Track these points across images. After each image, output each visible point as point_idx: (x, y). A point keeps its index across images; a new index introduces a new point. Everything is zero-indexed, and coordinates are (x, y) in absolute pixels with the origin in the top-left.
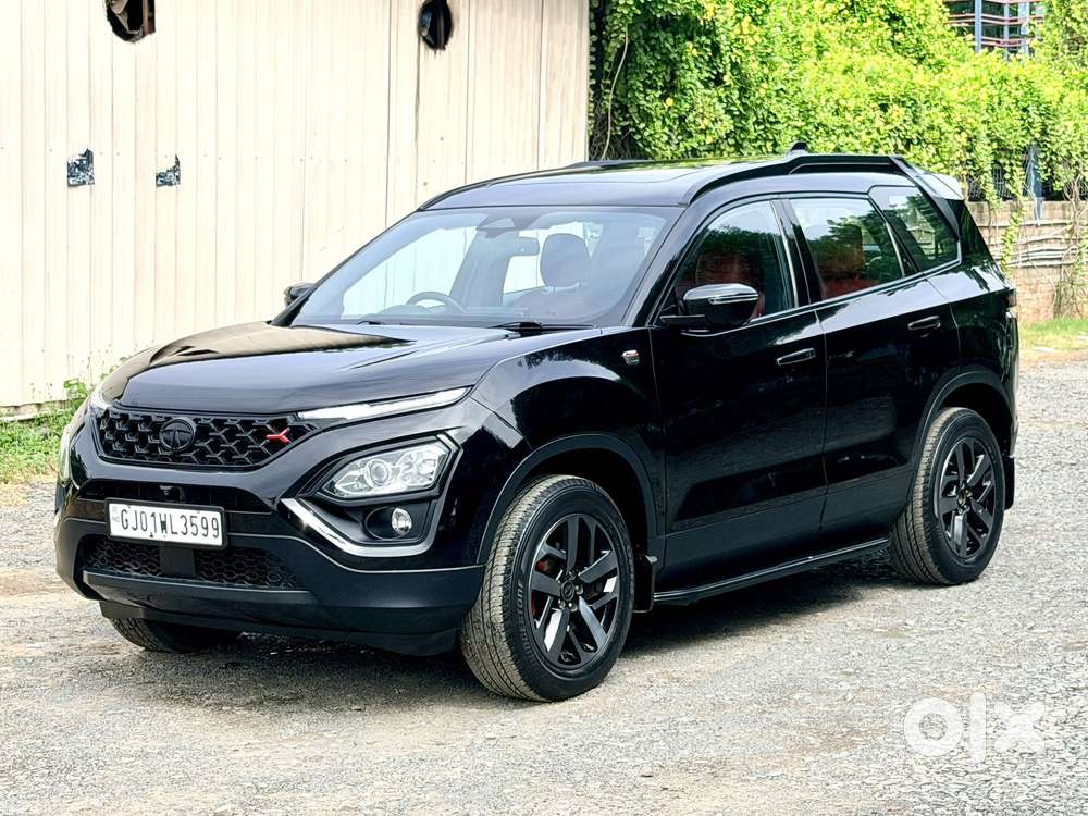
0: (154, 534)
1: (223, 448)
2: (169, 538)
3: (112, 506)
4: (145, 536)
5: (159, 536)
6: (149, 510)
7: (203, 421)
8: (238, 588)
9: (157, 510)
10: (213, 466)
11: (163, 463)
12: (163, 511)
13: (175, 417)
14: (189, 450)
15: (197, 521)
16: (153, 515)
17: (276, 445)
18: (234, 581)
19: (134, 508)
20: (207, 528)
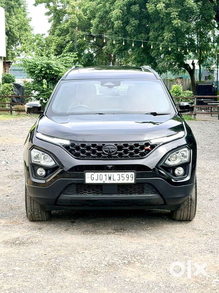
0: (105, 181)
1: (129, 153)
2: (112, 182)
3: (86, 173)
4: (102, 182)
5: (108, 182)
6: (104, 174)
7: (118, 145)
8: (133, 195)
9: (107, 174)
10: (126, 158)
11: (105, 159)
12: (110, 174)
13: (106, 144)
14: (116, 154)
15: (125, 176)
16: (106, 175)
17: (148, 151)
18: (132, 193)
19: (96, 174)
20: (128, 178)
